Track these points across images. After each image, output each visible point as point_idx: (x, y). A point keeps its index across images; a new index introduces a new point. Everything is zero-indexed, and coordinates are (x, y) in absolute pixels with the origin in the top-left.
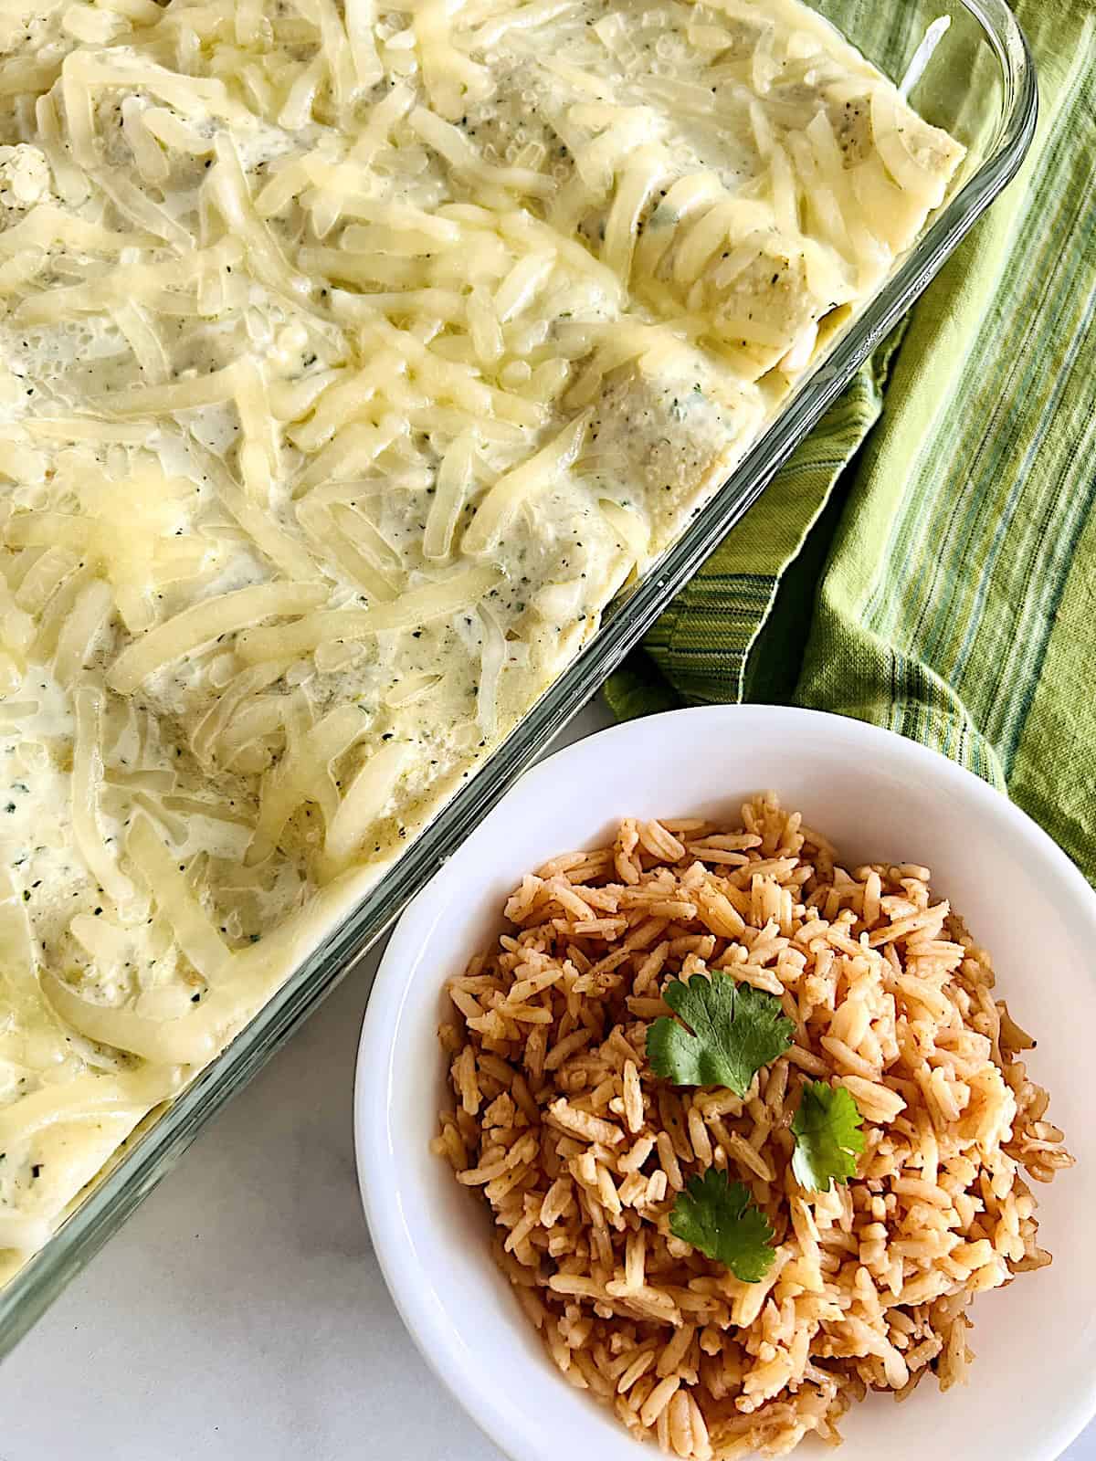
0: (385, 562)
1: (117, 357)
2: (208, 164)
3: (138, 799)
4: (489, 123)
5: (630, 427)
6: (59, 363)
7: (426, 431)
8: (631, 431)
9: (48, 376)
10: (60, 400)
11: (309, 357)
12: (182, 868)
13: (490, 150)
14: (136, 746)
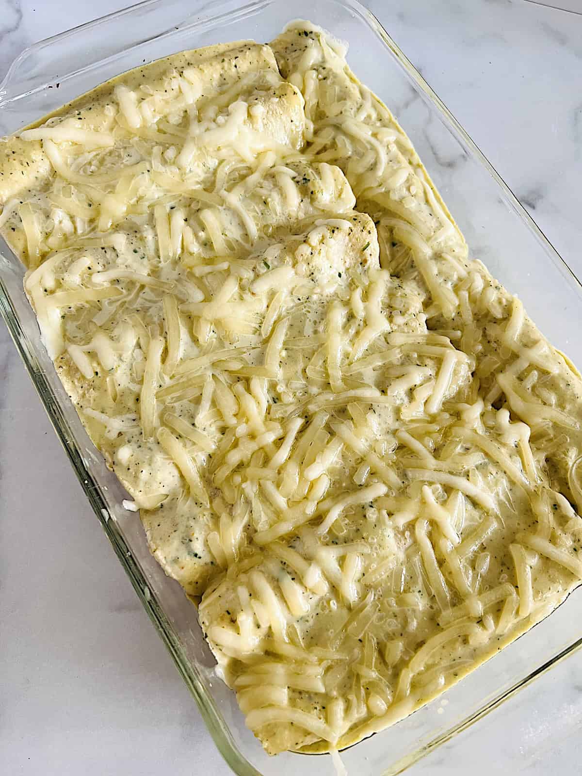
0: (172, 398)
1: (303, 331)
2: (383, 391)
3: (129, 295)
4: (365, 516)
5: (190, 518)
6: (309, 312)
7: (225, 435)
8: (188, 518)
9: (305, 307)
10: (292, 308)
11: (276, 401)
12: (99, 301)
13: (351, 512)
14: (147, 298)
